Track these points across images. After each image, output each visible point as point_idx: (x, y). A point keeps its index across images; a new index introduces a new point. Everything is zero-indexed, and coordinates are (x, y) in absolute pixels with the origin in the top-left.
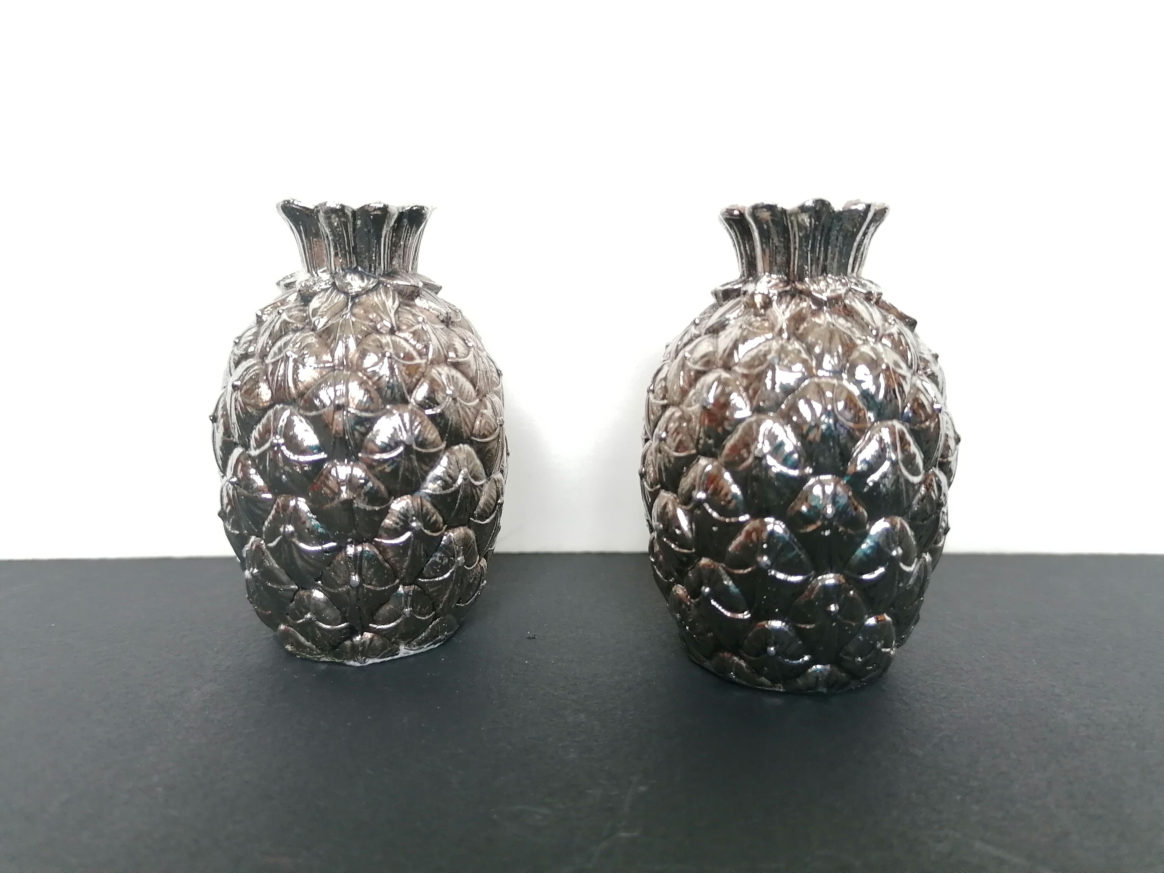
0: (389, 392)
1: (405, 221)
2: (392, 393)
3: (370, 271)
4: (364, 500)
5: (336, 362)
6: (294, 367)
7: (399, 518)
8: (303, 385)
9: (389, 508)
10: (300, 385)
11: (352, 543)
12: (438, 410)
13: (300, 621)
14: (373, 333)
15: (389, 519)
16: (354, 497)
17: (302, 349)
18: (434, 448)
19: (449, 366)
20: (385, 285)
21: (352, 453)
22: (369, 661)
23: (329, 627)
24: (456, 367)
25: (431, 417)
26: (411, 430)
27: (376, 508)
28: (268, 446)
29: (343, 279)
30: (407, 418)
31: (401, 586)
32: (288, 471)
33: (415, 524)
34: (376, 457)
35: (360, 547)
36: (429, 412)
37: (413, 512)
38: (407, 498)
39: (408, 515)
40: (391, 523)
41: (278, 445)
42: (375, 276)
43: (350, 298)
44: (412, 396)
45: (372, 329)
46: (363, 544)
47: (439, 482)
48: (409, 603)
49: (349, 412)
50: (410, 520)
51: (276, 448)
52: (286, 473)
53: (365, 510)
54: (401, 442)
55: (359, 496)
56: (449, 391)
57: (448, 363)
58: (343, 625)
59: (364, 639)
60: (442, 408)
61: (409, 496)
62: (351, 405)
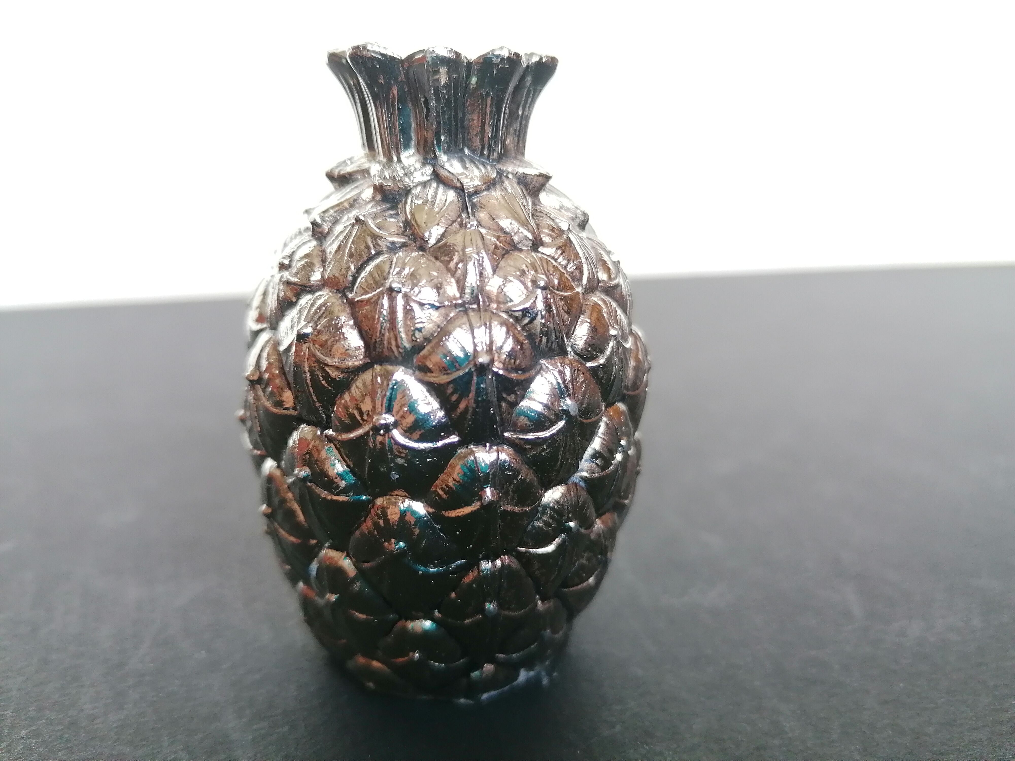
0: (544, 339)
1: (529, 79)
2: (548, 342)
3: (482, 154)
4: (512, 499)
5: (467, 297)
6: (405, 308)
7: (552, 517)
8: (421, 334)
9: (539, 505)
10: (418, 335)
11: (487, 558)
12: (602, 361)
13: (400, 660)
14: (512, 250)
15: (538, 519)
16: (500, 497)
17: (414, 278)
18: (597, 415)
19: (600, 292)
20: (506, 177)
21: (496, 434)
22: (486, 696)
23: (444, 666)
24: (608, 293)
25: (593, 371)
26: (574, 393)
27: (527, 509)
28: (368, 427)
29: (450, 168)
30: (569, 377)
31: (540, 602)
32: (401, 464)
33: (571, 524)
34: (530, 436)
35: (498, 562)
36: (590, 364)
37: (570, 508)
38: (562, 488)
39: (563, 513)
40: (541, 525)
41: (386, 427)
42: (489, 163)
43: (466, 197)
44: (570, 343)
45: (509, 244)
46: (502, 556)
47: (598, 461)
48: (548, 623)
49: (495, 374)
50: (565, 518)
51: (381, 431)
52: (399, 468)
53: (514, 513)
54: (564, 413)
55: (506, 494)
56: (613, 332)
57: (599, 288)
58: (460, 661)
59: (485, 674)
60: (605, 358)
61: (565, 487)
62: (496, 363)
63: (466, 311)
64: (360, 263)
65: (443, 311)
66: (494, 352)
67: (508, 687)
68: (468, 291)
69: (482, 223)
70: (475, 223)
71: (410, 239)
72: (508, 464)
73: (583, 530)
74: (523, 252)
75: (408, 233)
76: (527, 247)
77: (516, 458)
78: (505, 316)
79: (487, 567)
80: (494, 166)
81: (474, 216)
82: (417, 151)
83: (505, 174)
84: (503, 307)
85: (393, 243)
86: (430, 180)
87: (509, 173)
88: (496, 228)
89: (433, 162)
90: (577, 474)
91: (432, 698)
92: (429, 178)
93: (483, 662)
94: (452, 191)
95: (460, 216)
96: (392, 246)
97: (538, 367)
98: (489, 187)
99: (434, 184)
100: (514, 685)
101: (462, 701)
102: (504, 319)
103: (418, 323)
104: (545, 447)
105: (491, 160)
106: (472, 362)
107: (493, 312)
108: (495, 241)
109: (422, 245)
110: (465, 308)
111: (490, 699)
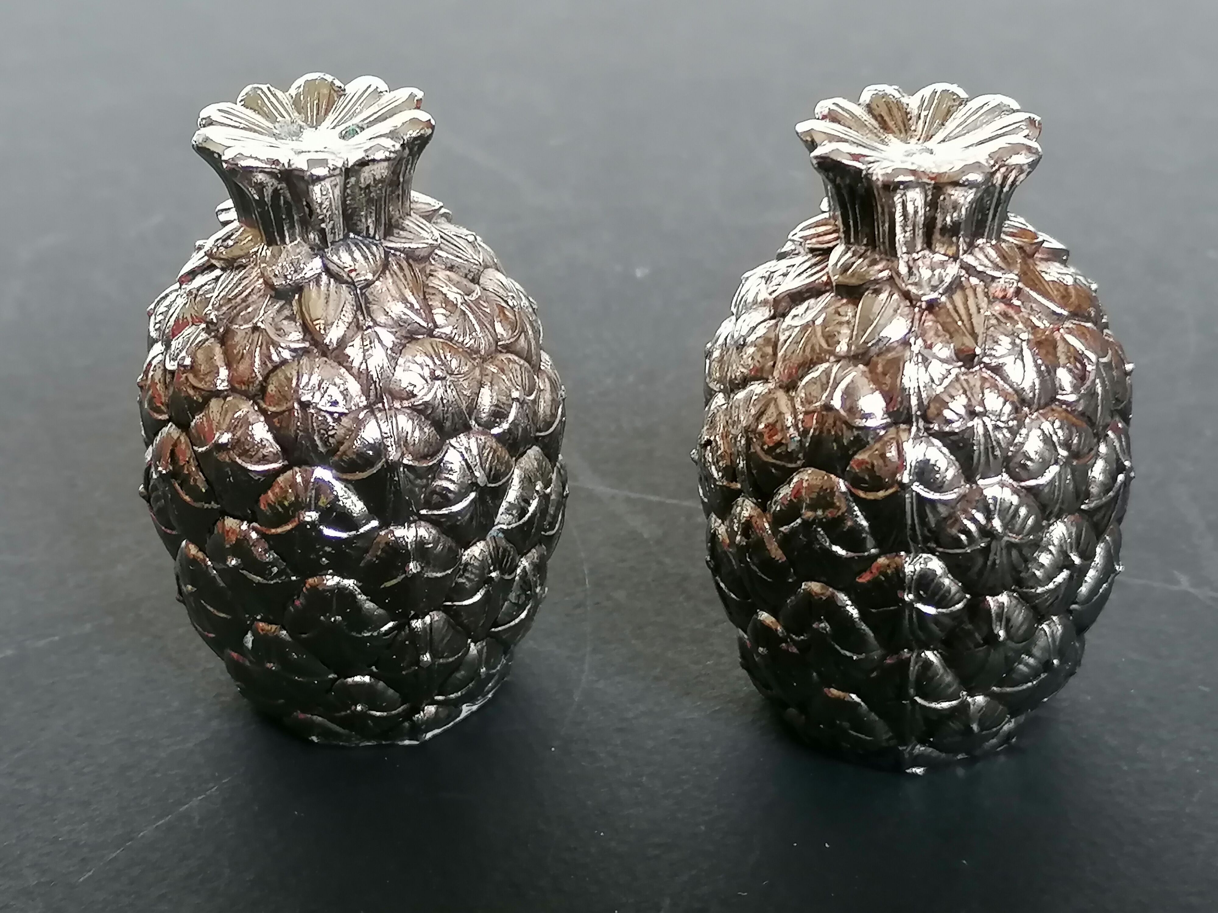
0: (448, 424)
3: (368, 236)
7: (474, 573)
8: (334, 440)
9: (460, 564)
10: (331, 440)
11: (416, 617)
12: (505, 426)
13: (343, 714)
14: (409, 342)
15: (461, 577)
16: (422, 568)
18: (507, 474)
19: (501, 352)
20: (394, 255)
21: (412, 513)
22: (429, 735)
23: (385, 714)
24: (508, 348)
25: (498, 437)
26: (481, 464)
27: (449, 572)
28: (295, 524)
29: (338, 262)
30: (475, 451)
31: (472, 645)
32: (330, 552)
33: (493, 575)
34: (444, 511)
35: (428, 619)
36: (496, 431)
37: (490, 561)
38: (481, 545)
39: (484, 567)
40: (464, 581)
41: (312, 523)
42: (375, 242)
43: (359, 291)
44: (473, 417)
45: (406, 338)
46: (431, 613)
47: (514, 512)
48: (483, 662)
49: (406, 466)
50: (486, 571)
51: (308, 527)
52: (327, 555)
53: (436, 578)
54: (474, 485)
55: (428, 564)
56: (515, 394)
57: (499, 348)
58: (402, 707)
59: (427, 715)
60: (510, 422)
61: (483, 543)
62: (406, 456)
63: (372, 412)
65: (352, 416)
66: (402, 446)
67: (452, 723)
68: (372, 393)
69: (378, 320)
70: (371, 324)
71: (311, 345)
72: (427, 538)
73: (507, 577)
74: (420, 341)
75: (308, 337)
76: (423, 334)
77: (434, 532)
78: (408, 411)
79: (417, 624)
80: (381, 243)
81: (369, 315)
82: (303, 239)
83: (392, 251)
84: (406, 403)
85: (295, 350)
86: (320, 274)
87: (396, 249)
88: (390, 322)
89: (321, 252)
90: (494, 528)
91: (375, 743)
92: (319, 271)
93: (424, 705)
94: (344, 286)
95: (355, 316)
96: (294, 354)
97: (445, 448)
98: (379, 276)
99: (324, 277)
100: (458, 719)
101: (407, 742)
102: (408, 414)
103: (331, 430)
104: (459, 518)
105: (377, 237)
106: (384, 460)
107: (397, 409)
108: (393, 338)
109: (325, 351)
110: (370, 408)
111: (434, 736)
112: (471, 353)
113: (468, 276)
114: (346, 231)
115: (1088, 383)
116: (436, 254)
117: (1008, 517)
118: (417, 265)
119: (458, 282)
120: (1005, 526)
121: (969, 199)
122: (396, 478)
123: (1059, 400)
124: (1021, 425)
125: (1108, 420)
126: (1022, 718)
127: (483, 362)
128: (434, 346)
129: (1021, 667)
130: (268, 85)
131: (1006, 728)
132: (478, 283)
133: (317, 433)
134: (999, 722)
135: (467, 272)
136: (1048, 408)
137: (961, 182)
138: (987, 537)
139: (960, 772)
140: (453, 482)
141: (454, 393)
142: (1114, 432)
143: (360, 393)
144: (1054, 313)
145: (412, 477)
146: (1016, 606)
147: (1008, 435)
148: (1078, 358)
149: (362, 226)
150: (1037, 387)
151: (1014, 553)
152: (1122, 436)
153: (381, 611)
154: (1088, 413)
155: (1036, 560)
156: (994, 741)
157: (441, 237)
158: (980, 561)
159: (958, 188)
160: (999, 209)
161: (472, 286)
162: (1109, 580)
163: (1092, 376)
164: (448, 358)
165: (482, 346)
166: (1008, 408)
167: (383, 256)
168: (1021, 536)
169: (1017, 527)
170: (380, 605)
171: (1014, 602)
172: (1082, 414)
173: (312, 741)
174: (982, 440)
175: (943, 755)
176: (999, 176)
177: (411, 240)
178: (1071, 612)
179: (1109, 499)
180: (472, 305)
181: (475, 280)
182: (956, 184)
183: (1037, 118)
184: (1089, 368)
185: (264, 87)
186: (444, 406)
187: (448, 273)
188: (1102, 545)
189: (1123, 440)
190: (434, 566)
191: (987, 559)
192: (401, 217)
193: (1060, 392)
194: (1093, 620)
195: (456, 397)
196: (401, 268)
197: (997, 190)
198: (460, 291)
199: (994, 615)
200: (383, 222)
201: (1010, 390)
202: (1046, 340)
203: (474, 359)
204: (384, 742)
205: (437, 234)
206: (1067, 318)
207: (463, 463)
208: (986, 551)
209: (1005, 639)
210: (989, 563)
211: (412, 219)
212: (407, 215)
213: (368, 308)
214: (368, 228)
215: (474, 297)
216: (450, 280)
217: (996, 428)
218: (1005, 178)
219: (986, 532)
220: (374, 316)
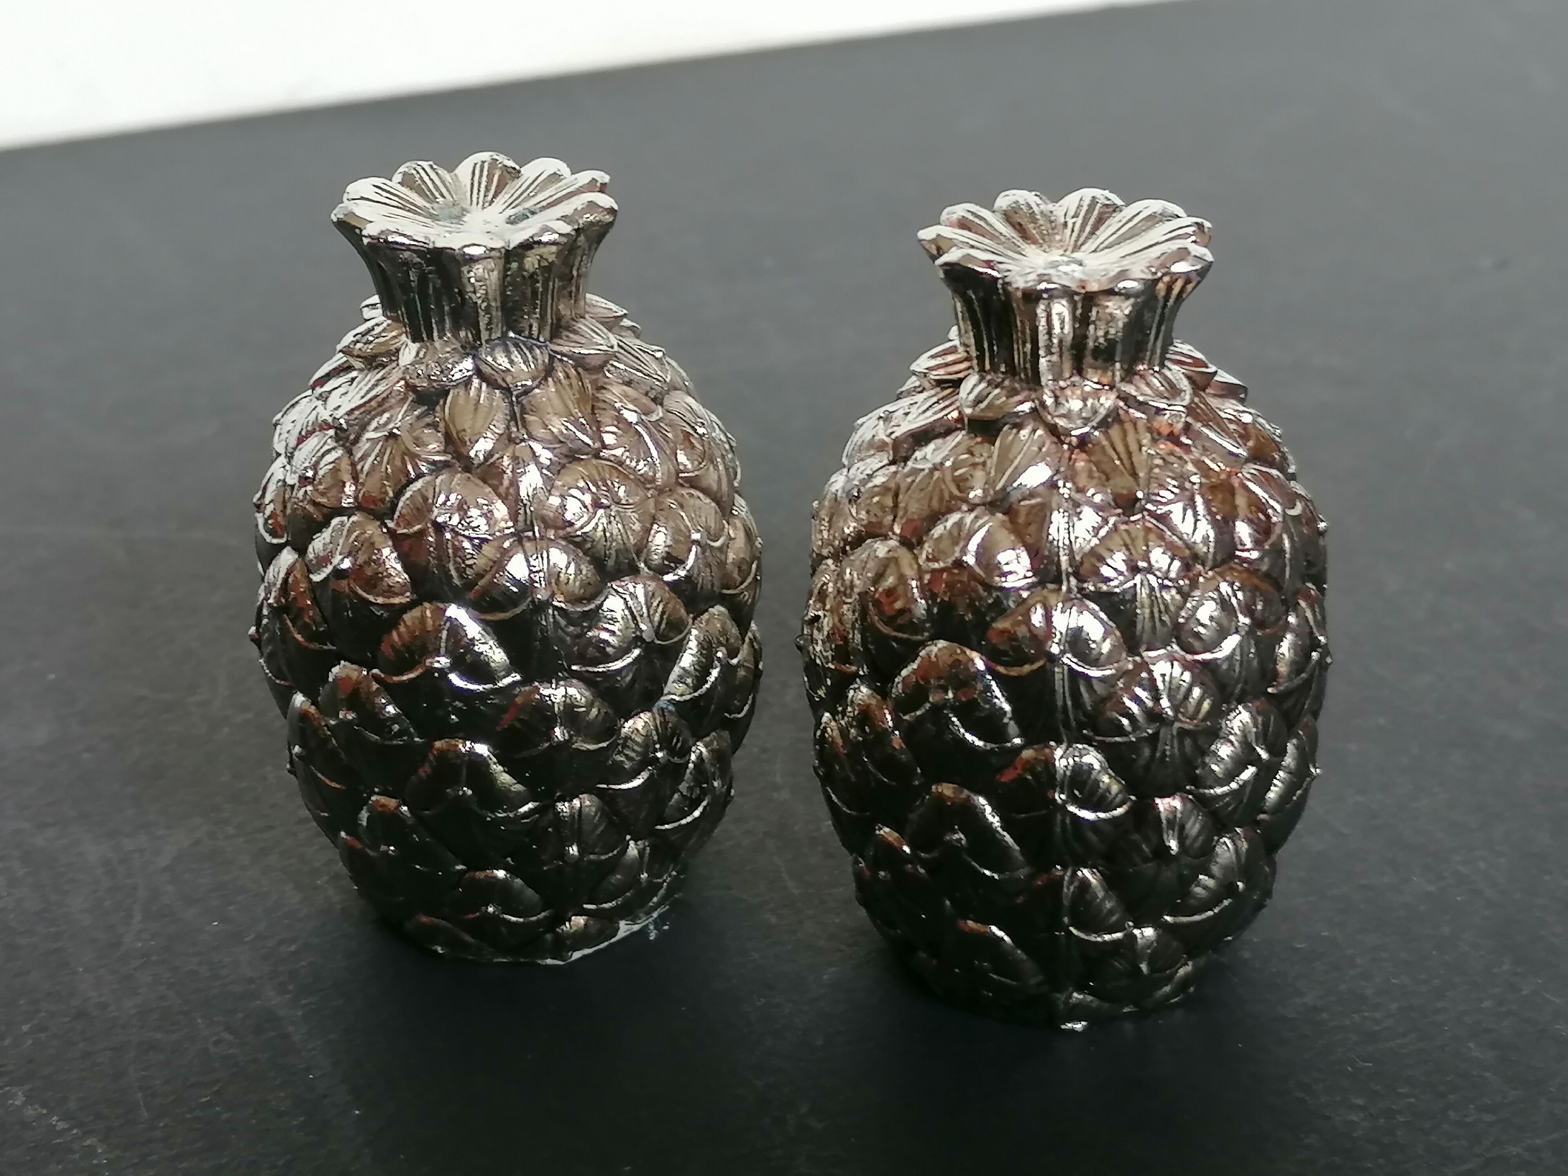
5: (521, 524)
7: (635, 750)
8: (472, 571)
9: (619, 737)
10: (469, 571)
11: (563, 799)
12: (682, 573)
13: (471, 916)
14: (570, 462)
15: (619, 753)
16: (571, 736)
17: (462, 508)
18: (681, 632)
19: (682, 485)
20: (561, 360)
21: (562, 668)
22: (577, 955)
23: (521, 920)
24: (693, 483)
25: (673, 585)
26: (649, 616)
27: (604, 745)
28: (420, 671)
29: (493, 363)
30: (642, 599)
31: (632, 843)
32: (460, 708)
33: (659, 755)
34: (601, 669)
35: (576, 802)
36: (669, 578)
37: (656, 738)
38: (645, 716)
39: (648, 745)
40: (623, 759)
41: (441, 671)
42: (539, 344)
43: (514, 399)
44: (643, 559)
45: (566, 456)
46: (581, 796)
47: (689, 681)
48: (645, 866)
49: (556, 608)
50: (651, 749)
51: (436, 675)
52: (457, 712)
53: (589, 751)
54: (638, 640)
55: (578, 733)
56: (696, 536)
57: (680, 481)
58: (543, 914)
59: (574, 928)
60: (688, 568)
61: (649, 714)
62: (556, 596)
63: (520, 541)
64: (399, 487)
65: (495, 543)
66: (553, 584)
67: (606, 944)
68: (521, 518)
69: (534, 433)
70: (526, 436)
71: (453, 458)
72: (579, 699)
73: (676, 760)
74: (582, 463)
75: (451, 448)
76: (587, 454)
77: (587, 694)
78: (564, 543)
79: (564, 807)
80: (546, 346)
81: (524, 427)
82: (453, 335)
83: (559, 357)
84: (561, 533)
85: (434, 463)
86: (471, 376)
87: (563, 355)
88: (550, 438)
89: (473, 352)
90: (663, 698)
91: (511, 960)
92: (470, 373)
93: (570, 914)
94: (497, 391)
95: (508, 427)
96: (433, 467)
97: (605, 592)
98: (540, 383)
99: (476, 382)
100: (614, 940)
101: (549, 961)
102: (563, 546)
103: (468, 559)
104: (619, 678)
105: (542, 339)
106: (530, 599)
107: (550, 539)
108: (550, 455)
109: (468, 465)
110: (519, 538)
111: (584, 957)
112: (644, 482)
113: (649, 394)
114: (504, 329)
115: (1273, 538)
116: (612, 365)
117: (1180, 696)
118: (588, 376)
119: (636, 399)
120: (1175, 708)
121: (1127, 312)
122: (544, 623)
123: (1239, 557)
124: (1194, 585)
125: (1299, 585)
126: (1202, 961)
127: (659, 495)
128: (600, 469)
129: (1198, 890)
130: (431, 163)
131: (1182, 972)
132: (661, 404)
133: (452, 562)
134: (1175, 964)
135: (649, 388)
136: (1225, 567)
137: (1116, 290)
138: (1156, 722)
139: (1128, 1027)
140: (613, 633)
141: (620, 526)
142: (1305, 600)
143: (507, 517)
144: (1231, 453)
145: (563, 622)
146: (1192, 811)
147: (1178, 597)
148: (1260, 506)
149: (524, 325)
150: (1211, 539)
151: (1188, 742)
152: (1316, 606)
153: (519, 787)
154: (1274, 575)
155: (1215, 754)
156: (1167, 989)
157: (619, 345)
158: (1147, 752)
159: (1111, 297)
160: (1163, 328)
161: (653, 405)
162: (1304, 786)
163: (1278, 530)
164: (616, 485)
165: (659, 475)
166: (1177, 564)
167: (547, 361)
168: (1195, 721)
169: (1191, 709)
170: (520, 780)
171: (1189, 806)
172: (1267, 575)
173: (436, 951)
174: (1147, 602)
175: (1106, 1005)
176: (1161, 286)
177: (582, 345)
178: (1258, 823)
179: (1301, 682)
180: (649, 425)
181: (658, 400)
182: (1110, 293)
183: (1207, 224)
184: (1274, 519)
185: (425, 164)
186: (606, 541)
187: (625, 388)
188: (1294, 741)
189: (1317, 610)
190: (586, 736)
191: (1154, 750)
192: (573, 319)
193: (1240, 547)
194: (1285, 838)
195: (622, 531)
196: (568, 376)
197: (1161, 304)
198: (635, 409)
199: (1164, 822)
200: (550, 321)
201: (1180, 543)
202: (1221, 485)
203: (649, 489)
204: (522, 960)
205: (615, 342)
206: (1247, 461)
207: (627, 612)
208: (1154, 738)
209: (1178, 853)
210: (1158, 755)
211: (587, 323)
212: (582, 317)
213: (523, 420)
214: (531, 326)
215: (654, 418)
216: (626, 396)
217: (1163, 587)
218: (1169, 289)
219: (1154, 716)
220: (530, 429)
